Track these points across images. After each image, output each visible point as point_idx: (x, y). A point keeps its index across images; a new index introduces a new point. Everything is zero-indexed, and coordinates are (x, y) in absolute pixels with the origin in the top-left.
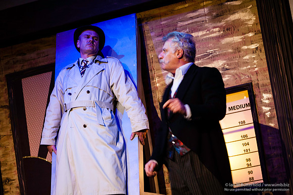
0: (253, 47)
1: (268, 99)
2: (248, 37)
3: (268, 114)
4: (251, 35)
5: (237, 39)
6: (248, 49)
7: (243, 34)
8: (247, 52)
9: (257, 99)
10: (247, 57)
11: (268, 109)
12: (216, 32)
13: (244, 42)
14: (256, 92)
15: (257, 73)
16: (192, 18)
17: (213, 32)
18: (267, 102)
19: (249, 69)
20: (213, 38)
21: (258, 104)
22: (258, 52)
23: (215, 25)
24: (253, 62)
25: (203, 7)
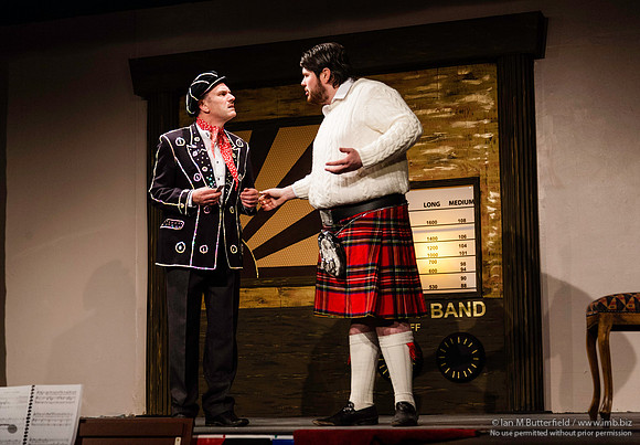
0: (487, 136)
1: (495, 198)
2: (483, 124)
3: (492, 215)
4: (486, 122)
5: (470, 124)
6: (480, 138)
7: (478, 120)
8: (479, 141)
9: (483, 197)
10: (478, 147)
11: (494, 209)
12: (447, 113)
13: (477, 130)
14: (482, 188)
15: (487, 166)
16: (422, 92)
17: (444, 113)
18: (493, 201)
19: (479, 161)
20: (442, 119)
21: (483, 202)
22: (492, 143)
23: (447, 104)
24: (484, 153)
25: (437, 82)
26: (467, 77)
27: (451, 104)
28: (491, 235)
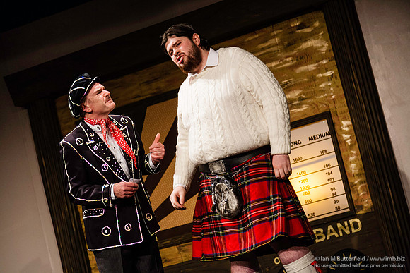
0: (328, 74)
1: (348, 126)
2: (322, 65)
3: (349, 142)
4: (325, 62)
5: (311, 67)
6: (323, 77)
7: (317, 62)
8: (323, 80)
10: (323, 85)
11: (348, 136)
12: (289, 61)
13: (319, 70)
15: (334, 100)
16: (263, 49)
17: (286, 62)
18: (347, 129)
19: (326, 97)
20: (286, 68)
21: (338, 132)
22: (334, 79)
23: (287, 54)
24: (330, 89)
25: (274, 37)
26: (300, 27)
27: (291, 53)
28: (351, 159)
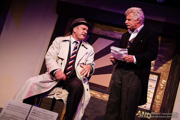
3: (162, 87)
9: (160, 80)
13: (164, 59)
14: (161, 78)
15: (164, 71)
18: (163, 83)
19: (162, 69)
21: (160, 82)
24: (165, 67)
26: (165, 42)
28: (159, 93)
